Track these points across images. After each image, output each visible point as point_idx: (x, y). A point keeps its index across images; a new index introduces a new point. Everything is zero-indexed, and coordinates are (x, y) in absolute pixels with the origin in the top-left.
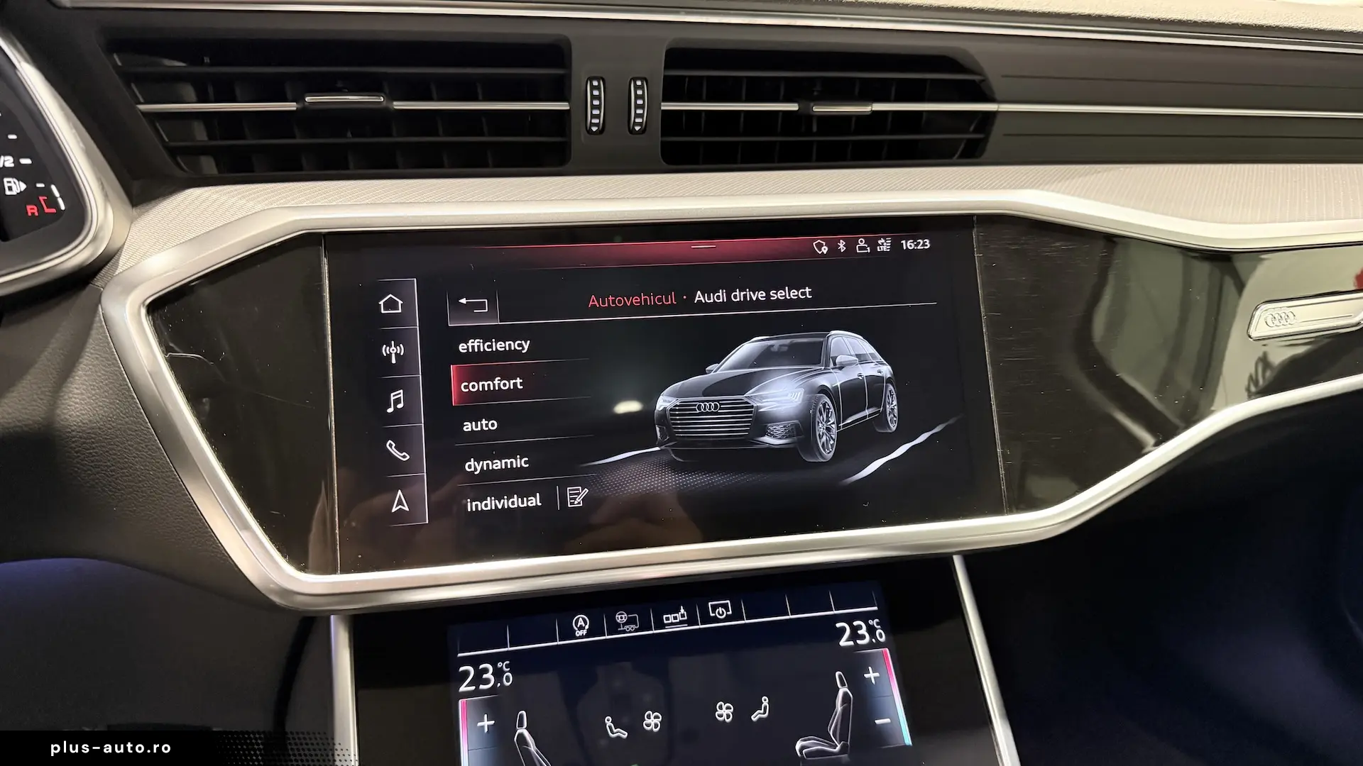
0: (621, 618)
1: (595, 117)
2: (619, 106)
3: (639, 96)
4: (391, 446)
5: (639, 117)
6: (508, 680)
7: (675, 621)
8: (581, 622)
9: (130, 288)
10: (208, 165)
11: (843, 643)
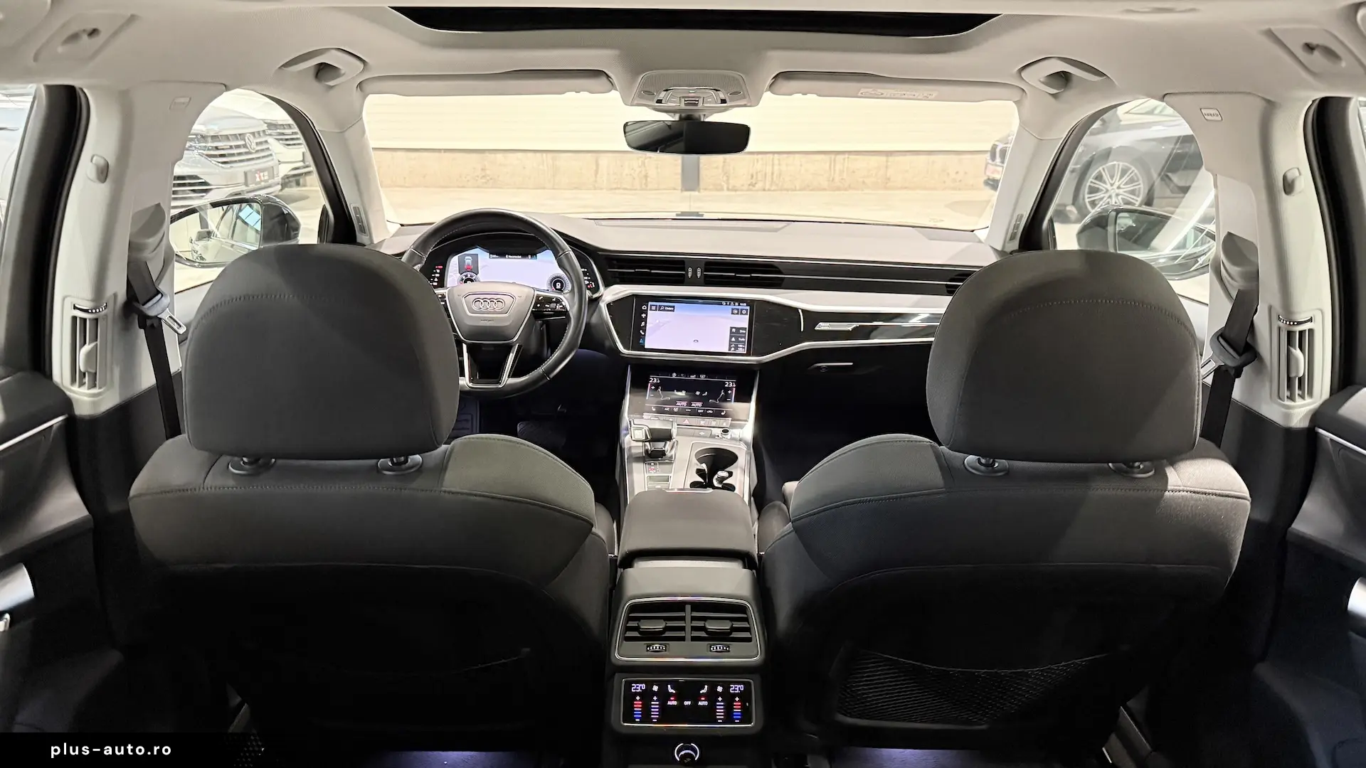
0: (682, 375)
1: (690, 275)
2: (695, 272)
3: (699, 270)
4: (641, 331)
5: (699, 275)
6: (659, 381)
7: (693, 377)
8: (674, 374)
9: (603, 301)
10: (618, 280)
11: (726, 386)
